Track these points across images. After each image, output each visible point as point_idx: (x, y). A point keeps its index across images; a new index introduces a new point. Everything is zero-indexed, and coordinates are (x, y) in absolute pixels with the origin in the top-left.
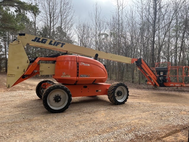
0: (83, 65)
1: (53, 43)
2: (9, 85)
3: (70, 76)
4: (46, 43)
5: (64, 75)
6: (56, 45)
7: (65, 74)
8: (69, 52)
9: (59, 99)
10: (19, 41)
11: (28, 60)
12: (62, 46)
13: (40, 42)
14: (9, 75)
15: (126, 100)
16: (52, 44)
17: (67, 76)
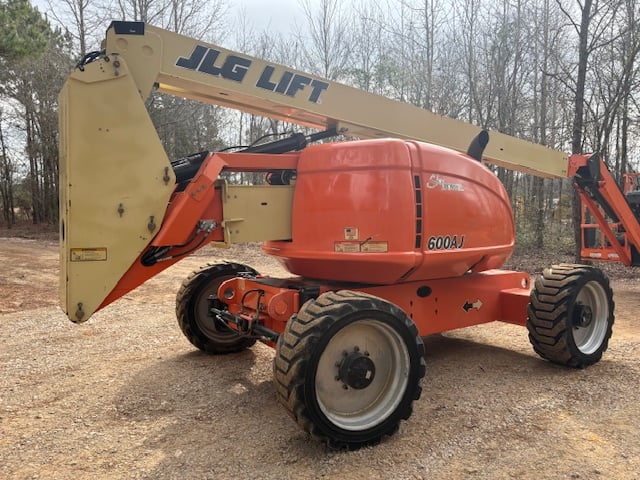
0: (439, 186)
1: (275, 79)
2: (80, 305)
3: (384, 247)
4: (247, 76)
5: (355, 242)
6: (291, 93)
7: (356, 237)
8: (346, 126)
9: (368, 375)
10: (117, 65)
11: (167, 170)
12: (314, 98)
13: (215, 72)
14: (79, 253)
15: (604, 346)
16: (270, 87)
17: (367, 246)
